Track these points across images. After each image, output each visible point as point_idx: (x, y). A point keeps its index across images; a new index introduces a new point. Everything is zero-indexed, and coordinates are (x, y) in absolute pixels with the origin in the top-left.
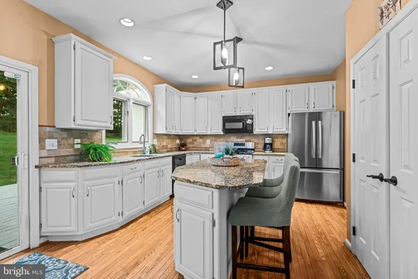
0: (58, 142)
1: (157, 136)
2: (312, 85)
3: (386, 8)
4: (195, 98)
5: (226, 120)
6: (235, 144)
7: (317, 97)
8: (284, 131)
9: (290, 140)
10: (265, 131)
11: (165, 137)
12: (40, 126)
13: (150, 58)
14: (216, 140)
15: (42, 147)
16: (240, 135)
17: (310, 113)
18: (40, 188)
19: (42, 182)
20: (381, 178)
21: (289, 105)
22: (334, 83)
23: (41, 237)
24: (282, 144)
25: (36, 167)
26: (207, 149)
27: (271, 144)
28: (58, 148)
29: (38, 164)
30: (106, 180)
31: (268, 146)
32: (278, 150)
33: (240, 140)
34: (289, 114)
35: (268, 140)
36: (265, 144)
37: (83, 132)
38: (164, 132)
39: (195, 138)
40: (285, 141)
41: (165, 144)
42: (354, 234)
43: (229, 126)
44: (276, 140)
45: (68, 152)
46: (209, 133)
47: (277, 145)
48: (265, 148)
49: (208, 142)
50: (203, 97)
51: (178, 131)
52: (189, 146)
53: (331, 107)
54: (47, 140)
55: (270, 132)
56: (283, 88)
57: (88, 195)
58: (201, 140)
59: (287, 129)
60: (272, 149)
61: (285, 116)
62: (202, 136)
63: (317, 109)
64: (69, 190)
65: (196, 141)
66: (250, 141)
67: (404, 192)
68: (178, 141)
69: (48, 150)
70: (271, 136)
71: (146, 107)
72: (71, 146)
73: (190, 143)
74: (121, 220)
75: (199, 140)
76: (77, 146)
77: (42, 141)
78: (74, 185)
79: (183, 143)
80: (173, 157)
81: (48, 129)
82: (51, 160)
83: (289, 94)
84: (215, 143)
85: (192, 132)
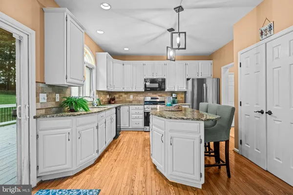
0: (47, 96)
1: (99, 92)
2: (201, 62)
3: (265, 31)
4: (123, 65)
6: (152, 98)
7: (203, 69)
8: (184, 89)
9: (188, 96)
10: (172, 90)
11: (102, 93)
12: (36, 82)
13: (102, 32)
14: (137, 96)
15: (38, 101)
16: (156, 92)
17: (198, 79)
18: (37, 136)
19: (38, 130)
20: (262, 112)
21: (187, 73)
22: (211, 61)
23: (38, 177)
24: (181, 98)
25: (35, 117)
26: (131, 102)
28: (47, 102)
29: (35, 115)
30: (88, 126)
33: (154, 96)
35: (174, 95)
37: (60, 88)
38: (105, 89)
39: (121, 94)
40: (184, 96)
41: (101, 98)
42: (241, 144)
44: (179, 95)
45: (52, 105)
46: (134, 91)
47: (179, 98)
49: (131, 97)
50: (129, 65)
51: (112, 88)
52: (116, 100)
53: (210, 76)
54: (40, 94)
55: (176, 90)
56: (184, 62)
57: (79, 138)
58: (126, 96)
59: (187, 88)
61: (185, 80)
62: (127, 93)
63: (203, 77)
64: (64, 135)
65: (122, 96)
67: (276, 117)
68: (108, 97)
69: (41, 103)
70: (176, 93)
71: (91, 69)
72: (55, 99)
73: (117, 98)
74: (97, 156)
75: (124, 96)
76: (58, 100)
77: (37, 95)
78: (69, 130)
79: (112, 98)
80: (116, 108)
81: (41, 85)
82: (43, 112)
83: (187, 66)
84: (137, 98)
85: (121, 90)
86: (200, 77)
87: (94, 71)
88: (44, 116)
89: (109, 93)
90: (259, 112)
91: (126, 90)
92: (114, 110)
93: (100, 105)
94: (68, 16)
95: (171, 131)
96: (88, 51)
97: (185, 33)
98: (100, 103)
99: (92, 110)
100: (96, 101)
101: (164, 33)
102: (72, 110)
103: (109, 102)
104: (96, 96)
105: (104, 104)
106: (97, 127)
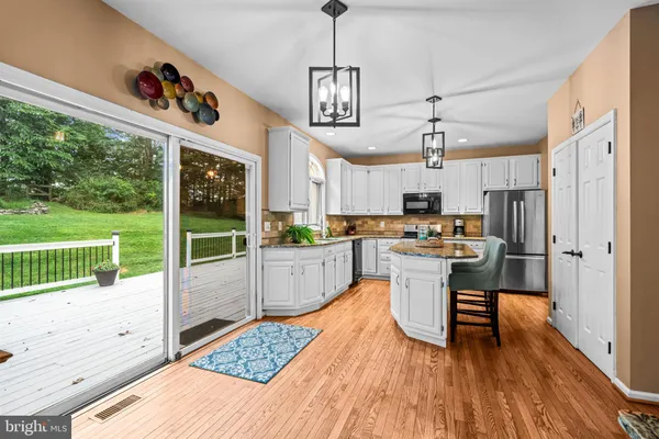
0: (271, 224)
1: (329, 217)
2: (513, 159)
3: (576, 121)
4: (369, 172)
5: (408, 198)
6: (417, 227)
8: (478, 211)
9: (486, 223)
10: (455, 212)
12: (262, 210)
13: (333, 134)
14: (392, 223)
15: (263, 230)
17: (510, 191)
18: (263, 267)
19: (263, 261)
20: (572, 253)
21: (485, 181)
22: (539, 156)
23: (263, 310)
24: (475, 227)
25: (261, 247)
26: (381, 233)
27: (462, 227)
28: (271, 231)
29: (261, 244)
30: (312, 261)
31: (459, 229)
32: (470, 235)
33: (422, 223)
34: (485, 193)
35: (458, 223)
36: (456, 227)
38: (339, 213)
39: (366, 220)
40: (479, 223)
41: (334, 226)
42: (555, 308)
43: (411, 205)
44: (468, 223)
45: (275, 234)
46: (385, 214)
47: (470, 227)
48: (455, 232)
49: (382, 224)
50: (378, 172)
51: (349, 212)
52: (358, 229)
53: (534, 184)
54: (265, 222)
55: (462, 213)
56: (478, 161)
57: (303, 274)
58: (373, 222)
59: (483, 209)
60: (464, 233)
61: (480, 194)
62: (375, 218)
63: (520, 186)
64: (288, 268)
65: (367, 223)
66: (435, 223)
68: (345, 224)
69: (266, 232)
70: (463, 217)
71: (318, 184)
72: (277, 228)
73: (359, 225)
74: (323, 301)
75: (371, 222)
76: (280, 229)
77: (263, 224)
78: (292, 263)
79: (351, 226)
80: (353, 241)
81: (266, 213)
82: (267, 241)
83: (485, 168)
84: (392, 226)
85: (365, 213)
86: (512, 187)
87: (323, 188)
88: (269, 246)
89: (347, 218)
90: (568, 253)
91: (373, 212)
92: (350, 244)
93: (331, 236)
94: (293, 135)
95: (407, 270)
96: (315, 162)
97: (443, 133)
98: (330, 235)
99: (317, 242)
100: (325, 231)
101: (425, 125)
102: (295, 241)
103: (347, 233)
104: (326, 224)
105: (339, 235)
106: (323, 264)
